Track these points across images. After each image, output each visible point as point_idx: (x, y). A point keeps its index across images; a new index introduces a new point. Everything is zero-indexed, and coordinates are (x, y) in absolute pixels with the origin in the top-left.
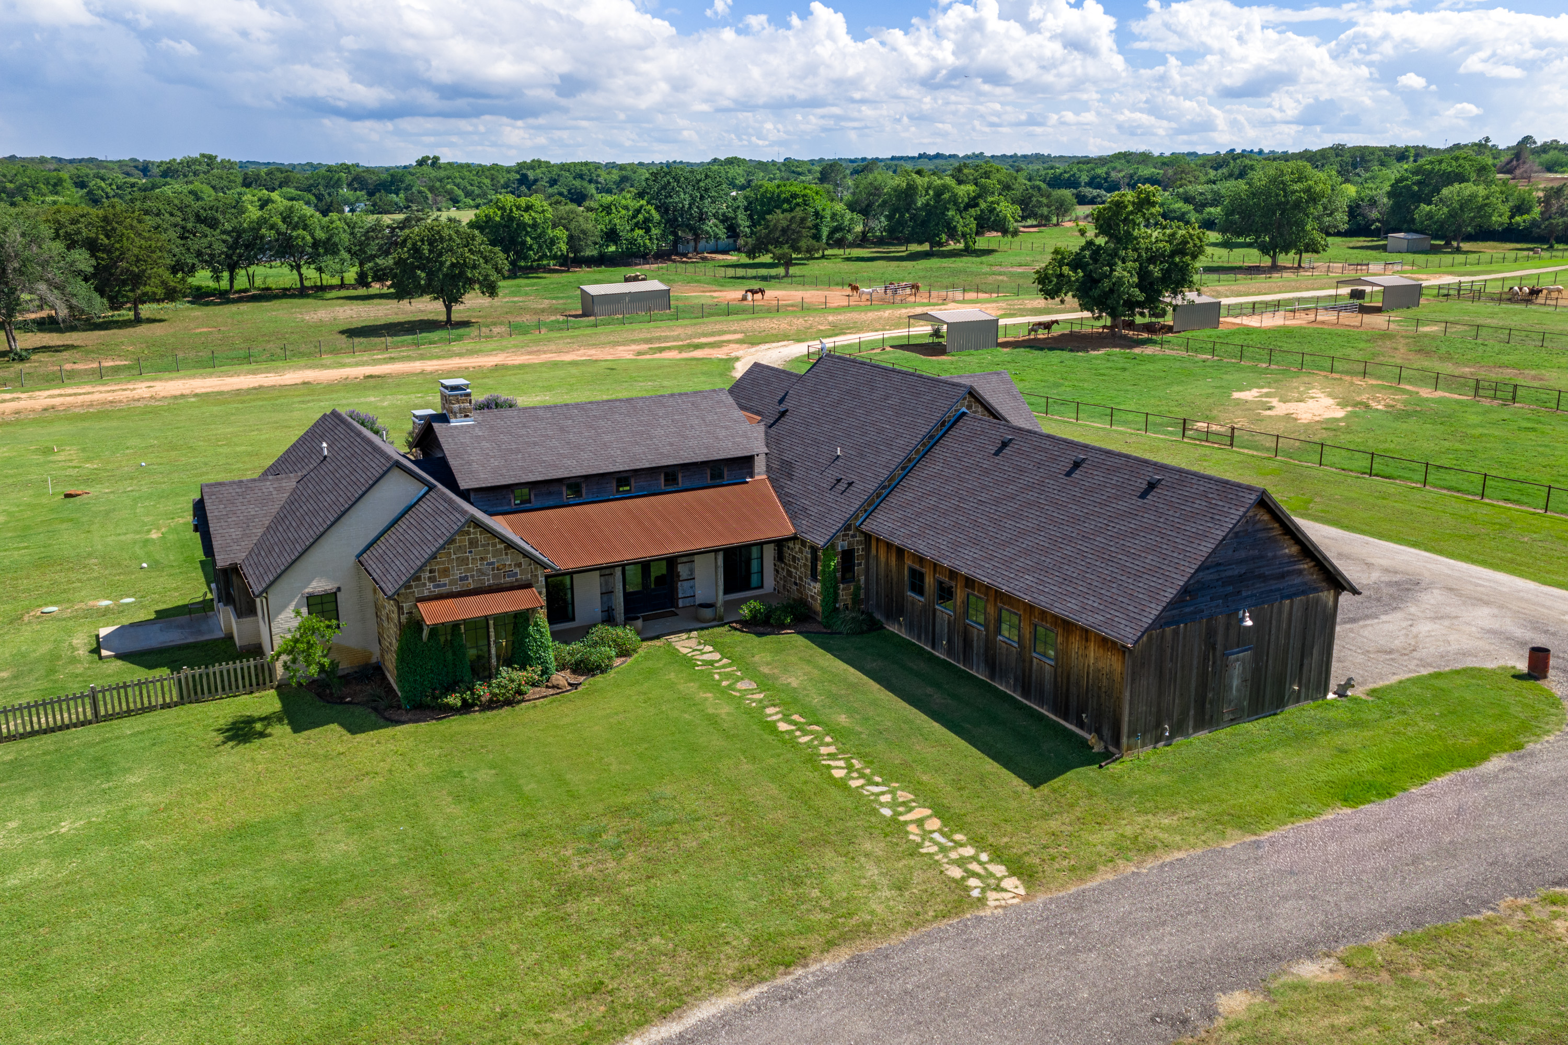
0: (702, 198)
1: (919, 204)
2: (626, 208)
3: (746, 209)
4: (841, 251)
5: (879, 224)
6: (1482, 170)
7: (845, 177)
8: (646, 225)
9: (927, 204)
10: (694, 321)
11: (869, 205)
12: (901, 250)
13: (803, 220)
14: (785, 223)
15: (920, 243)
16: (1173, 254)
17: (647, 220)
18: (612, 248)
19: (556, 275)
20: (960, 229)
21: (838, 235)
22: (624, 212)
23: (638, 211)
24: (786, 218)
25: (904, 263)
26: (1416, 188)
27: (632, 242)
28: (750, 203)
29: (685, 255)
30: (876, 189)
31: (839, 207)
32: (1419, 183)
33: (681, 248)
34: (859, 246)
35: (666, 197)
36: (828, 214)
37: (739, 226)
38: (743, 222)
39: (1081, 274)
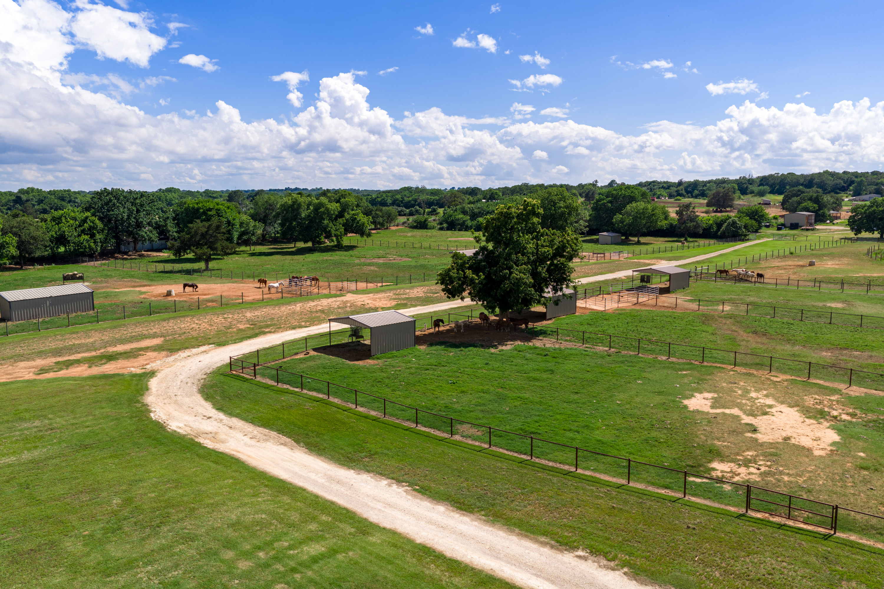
0: (138, 211)
1: (303, 215)
2: (75, 219)
3: (174, 219)
4: (248, 248)
5: (275, 229)
6: (644, 195)
7: (244, 199)
8: (91, 232)
9: (309, 216)
10: (115, 323)
11: (266, 216)
12: (291, 246)
13: (218, 227)
14: (204, 230)
15: (306, 242)
16: (554, 256)
17: (91, 228)
18: (62, 249)
19: (11, 273)
20: (333, 232)
21: (245, 237)
22: (71, 222)
23: (85, 221)
24: (204, 226)
25: (296, 257)
26: (610, 205)
27: (79, 244)
28: (177, 215)
29: (126, 253)
30: (270, 205)
31: (245, 218)
32: (610, 202)
33: (123, 248)
34: (261, 244)
35: (108, 211)
36: (237, 222)
37: (169, 231)
38: (172, 229)
39: (483, 277)
